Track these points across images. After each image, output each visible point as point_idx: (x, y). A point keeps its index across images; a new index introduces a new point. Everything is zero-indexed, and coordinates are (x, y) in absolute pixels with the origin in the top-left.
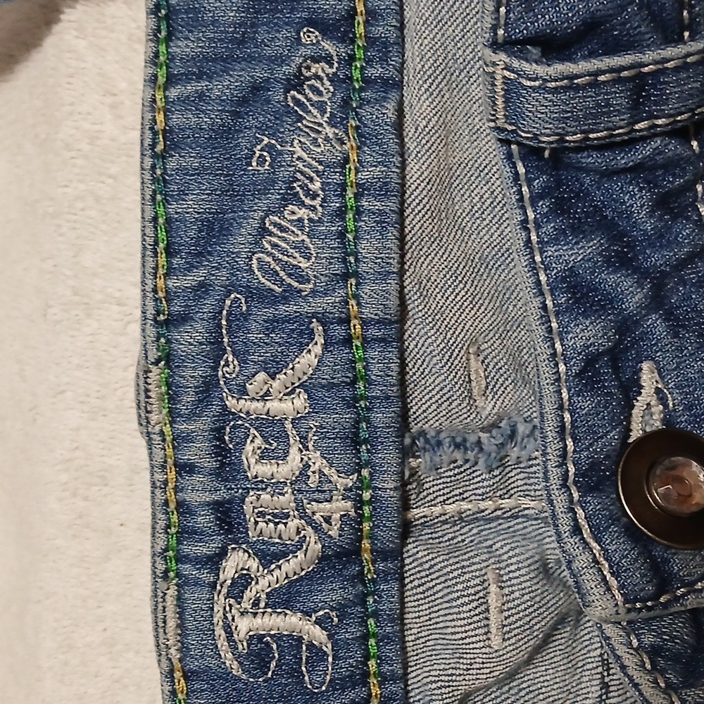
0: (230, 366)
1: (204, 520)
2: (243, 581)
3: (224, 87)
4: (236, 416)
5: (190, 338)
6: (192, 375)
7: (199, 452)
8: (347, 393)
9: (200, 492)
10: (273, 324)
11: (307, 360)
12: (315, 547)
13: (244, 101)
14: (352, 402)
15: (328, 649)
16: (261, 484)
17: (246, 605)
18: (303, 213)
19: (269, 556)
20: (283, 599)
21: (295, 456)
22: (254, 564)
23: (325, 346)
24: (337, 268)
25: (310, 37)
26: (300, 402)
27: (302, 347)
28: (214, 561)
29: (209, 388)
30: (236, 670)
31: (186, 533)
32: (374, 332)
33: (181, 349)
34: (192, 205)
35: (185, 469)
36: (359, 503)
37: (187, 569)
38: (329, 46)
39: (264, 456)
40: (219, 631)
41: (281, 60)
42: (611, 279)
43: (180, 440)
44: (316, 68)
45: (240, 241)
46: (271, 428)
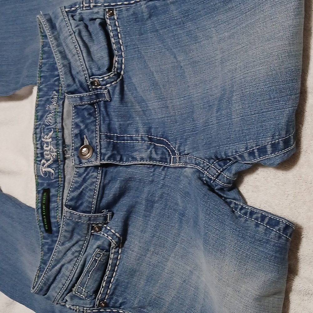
0: (43, 134)
1: (39, 155)
2: (44, 164)
3: (44, 99)
4: (43, 141)
5: (38, 130)
6: (38, 136)
7: (39, 146)
8: (56, 139)
9: (39, 151)
10: (48, 129)
11: (51, 134)
12: (52, 159)
13: (46, 101)
14: (56, 140)
15: (54, 173)
16: (46, 151)
17: (44, 167)
18: (52, 115)
19: (47, 161)
20: (49, 166)
21: (49, 147)
22: (45, 162)
23: (53, 132)
24: (54, 122)
25: (54, 92)
26: (50, 140)
27: (50, 132)
28: (40, 161)
29: (40, 138)
30: (42, 175)
31: (38, 157)
32: (59, 130)
33: (37, 132)
34: (40, 114)
35: (37, 148)
36: (58, 154)
37: (37, 162)
38: (56, 94)
39: (47, 147)
40: (41, 170)
41: (51, 95)
42: (81, 124)
43: (37, 144)
44: (55, 96)
45: (44, 118)
46: (47, 143)
